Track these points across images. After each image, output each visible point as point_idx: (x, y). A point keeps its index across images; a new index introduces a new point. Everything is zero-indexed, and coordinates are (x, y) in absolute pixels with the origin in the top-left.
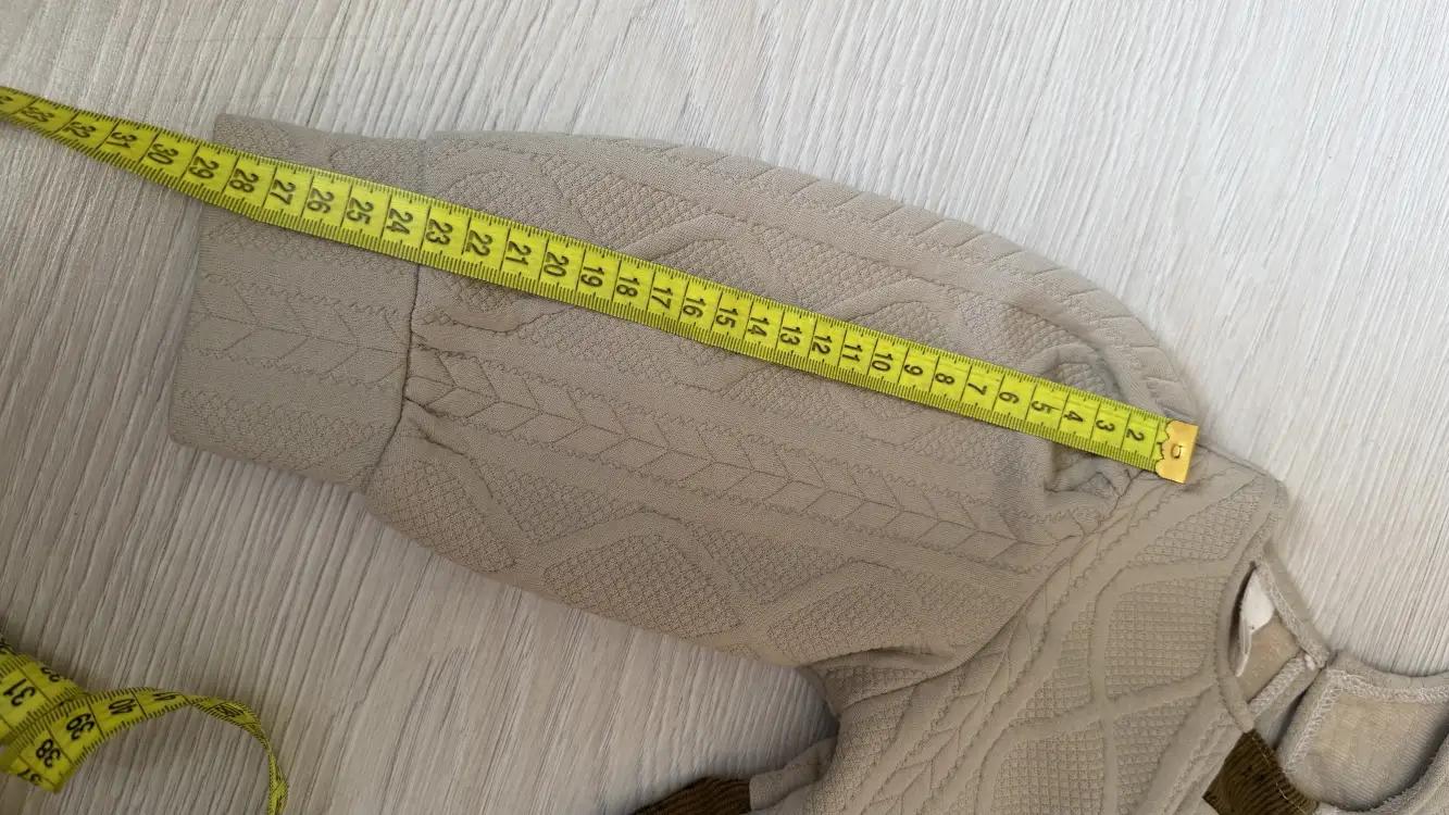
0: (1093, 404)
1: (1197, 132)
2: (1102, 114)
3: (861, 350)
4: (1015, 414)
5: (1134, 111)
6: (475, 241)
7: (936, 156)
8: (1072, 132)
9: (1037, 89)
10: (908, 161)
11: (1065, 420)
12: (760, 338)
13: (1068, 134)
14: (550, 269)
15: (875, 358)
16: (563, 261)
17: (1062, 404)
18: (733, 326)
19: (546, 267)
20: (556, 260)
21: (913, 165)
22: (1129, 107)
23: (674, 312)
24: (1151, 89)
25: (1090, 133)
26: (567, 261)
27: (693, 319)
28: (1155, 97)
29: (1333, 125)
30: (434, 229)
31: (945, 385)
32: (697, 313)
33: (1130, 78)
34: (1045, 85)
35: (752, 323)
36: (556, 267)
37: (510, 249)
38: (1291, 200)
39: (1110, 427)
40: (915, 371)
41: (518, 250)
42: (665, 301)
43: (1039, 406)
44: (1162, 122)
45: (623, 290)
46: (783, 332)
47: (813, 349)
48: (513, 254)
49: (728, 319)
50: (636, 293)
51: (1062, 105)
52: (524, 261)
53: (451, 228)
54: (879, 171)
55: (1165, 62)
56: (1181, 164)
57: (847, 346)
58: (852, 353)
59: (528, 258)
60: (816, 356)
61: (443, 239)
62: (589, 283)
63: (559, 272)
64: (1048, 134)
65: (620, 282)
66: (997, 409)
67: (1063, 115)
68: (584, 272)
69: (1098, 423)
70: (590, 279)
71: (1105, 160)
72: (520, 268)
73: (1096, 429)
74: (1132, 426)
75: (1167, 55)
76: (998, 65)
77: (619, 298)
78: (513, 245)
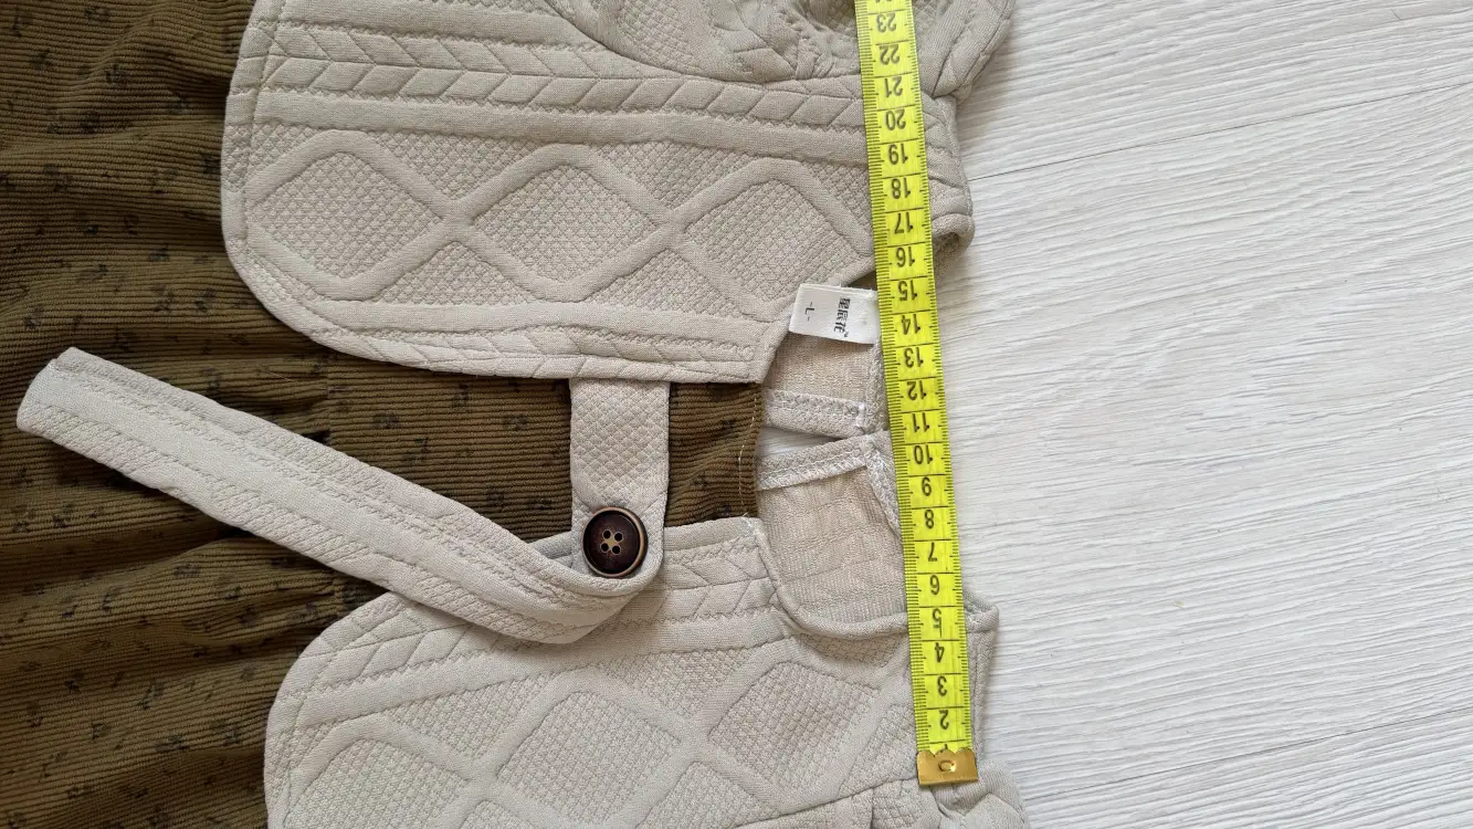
0: (958, 667)
1: (1337, 283)
2: (1295, 185)
3: (925, 430)
4: (921, 596)
5: (1317, 212)
6: (890, 51)
7: (1168, 59)
8: (1263, 167)
9: (1278, 114)
10: (1151, 37)
11: (933, 644)
12: (901, 329)
13: (1260, 165)
14: (890, 116)
15: (923, 447)
16: (901, 123)
17: (946, 636)
18: (901, 299)
19: (891, 112)
20: (899, 118)
21: (1151, 43)
22: (1316, 206)
23: (895, 240)
24: (1346, 217)
25: (1274, 183)
26: (903, 127)
27: (895, 261)
28: (1341, 226)
29: (1429, 413)
30: (888, 19)
31: (924, 521)
32: (901, 262)
33: (1340, 193)
34: (1284, 119)
35: (910, 316)
36: (894, 119)
37: (894, 79)
38: (1340, 414)
39: (943, 691)
40: (927, 489)
41: (897, 85)
42: (901, 227)
43: (937, 615)
44: (1326, 246)
45: (896, 185)
46: (914, 349)
47: (908, 383)
48: (892, 84)
49: (905, 292)
50: (897, 197)
51: (1281, 144)
52: (889, 94)
53: (894, 29)
54: (1128, 17)
55: (1375, 217)
56: (1302, 285)
57: (924, 415)
58: (920, 422)
59: (893, 96)
60: (903, 387)
61: (882, 27)
62: (891, 153)
63: (891, 124)
64: (1248, 146)
65: (901, 180)
66: (920, 578)
67: (1273, 151)
68: (899, 145)
69: (942, 677)
70: (894, 152)
71: (1261, 211)
72: (882, 92)
73: (936, 678)
74: (952, 713)
75: (1381, 215)
76: (1275, 68)
77: (887, 184)
78: (899, 80)
